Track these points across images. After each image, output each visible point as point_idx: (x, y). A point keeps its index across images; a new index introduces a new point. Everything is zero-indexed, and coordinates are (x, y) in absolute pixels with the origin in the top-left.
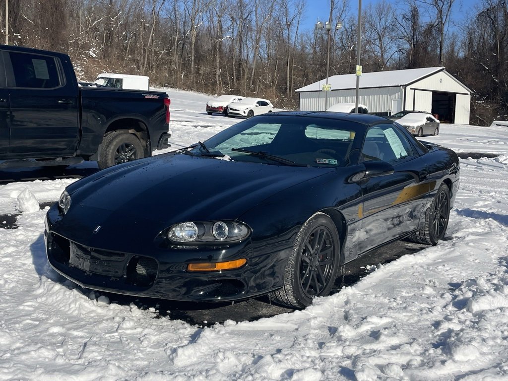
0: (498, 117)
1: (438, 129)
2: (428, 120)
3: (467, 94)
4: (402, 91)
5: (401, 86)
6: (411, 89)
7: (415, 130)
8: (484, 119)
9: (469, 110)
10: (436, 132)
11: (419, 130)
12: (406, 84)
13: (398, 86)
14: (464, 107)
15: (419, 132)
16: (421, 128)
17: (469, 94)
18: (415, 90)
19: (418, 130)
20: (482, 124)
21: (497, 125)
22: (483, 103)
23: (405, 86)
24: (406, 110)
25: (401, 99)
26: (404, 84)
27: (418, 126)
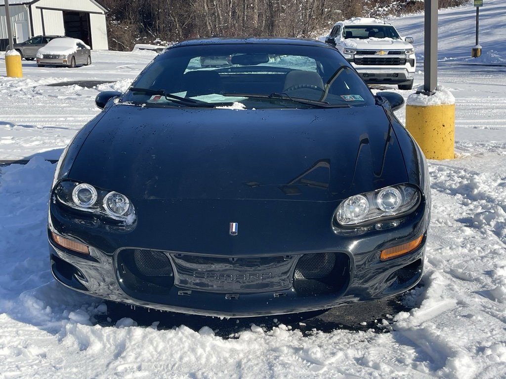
0: (137, 39)
1: (90, 56)
2: (79, 47)
3: (101, 13)
4: (27, 11)
5: (23, 4)
6: (37, 7)
7: (67, 59)
8: (122, 42)
9: (106, 33)
10: (89, 61)
11: (72, 60)
12: (30, 1)
13: (20, 4)
14: (100, 30)
15: (72, 62)
16: (73, 57)
17: (103, 13)
18: (42, 8)
19: (70, 59)
20: (121, 49)
21: (140, 49)
22: (119, 24)
23: (29, 4)
24: (46, 34)
25: (27, 20)
26: (28, 2)
27: (70, 55)
